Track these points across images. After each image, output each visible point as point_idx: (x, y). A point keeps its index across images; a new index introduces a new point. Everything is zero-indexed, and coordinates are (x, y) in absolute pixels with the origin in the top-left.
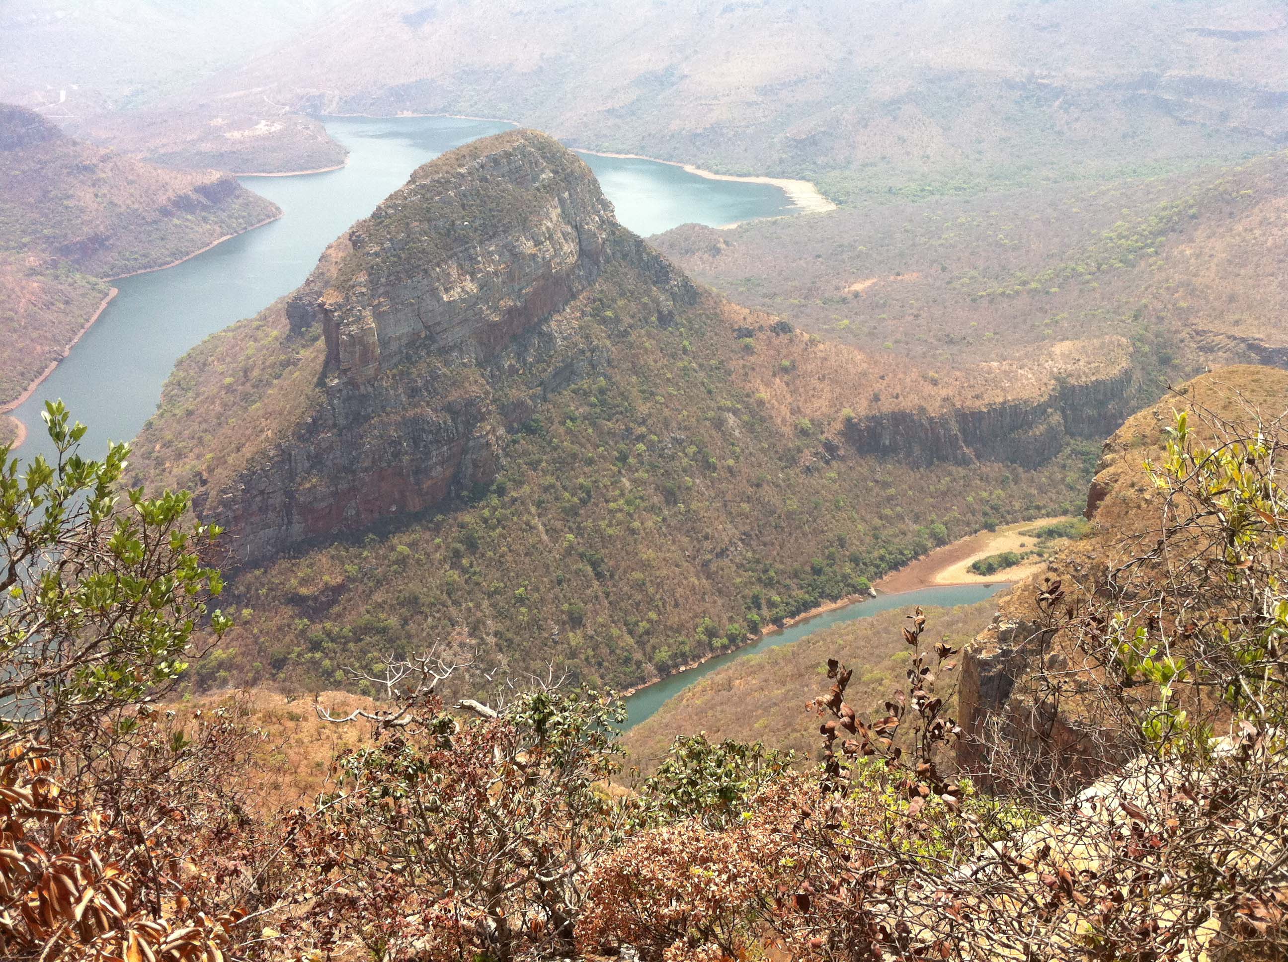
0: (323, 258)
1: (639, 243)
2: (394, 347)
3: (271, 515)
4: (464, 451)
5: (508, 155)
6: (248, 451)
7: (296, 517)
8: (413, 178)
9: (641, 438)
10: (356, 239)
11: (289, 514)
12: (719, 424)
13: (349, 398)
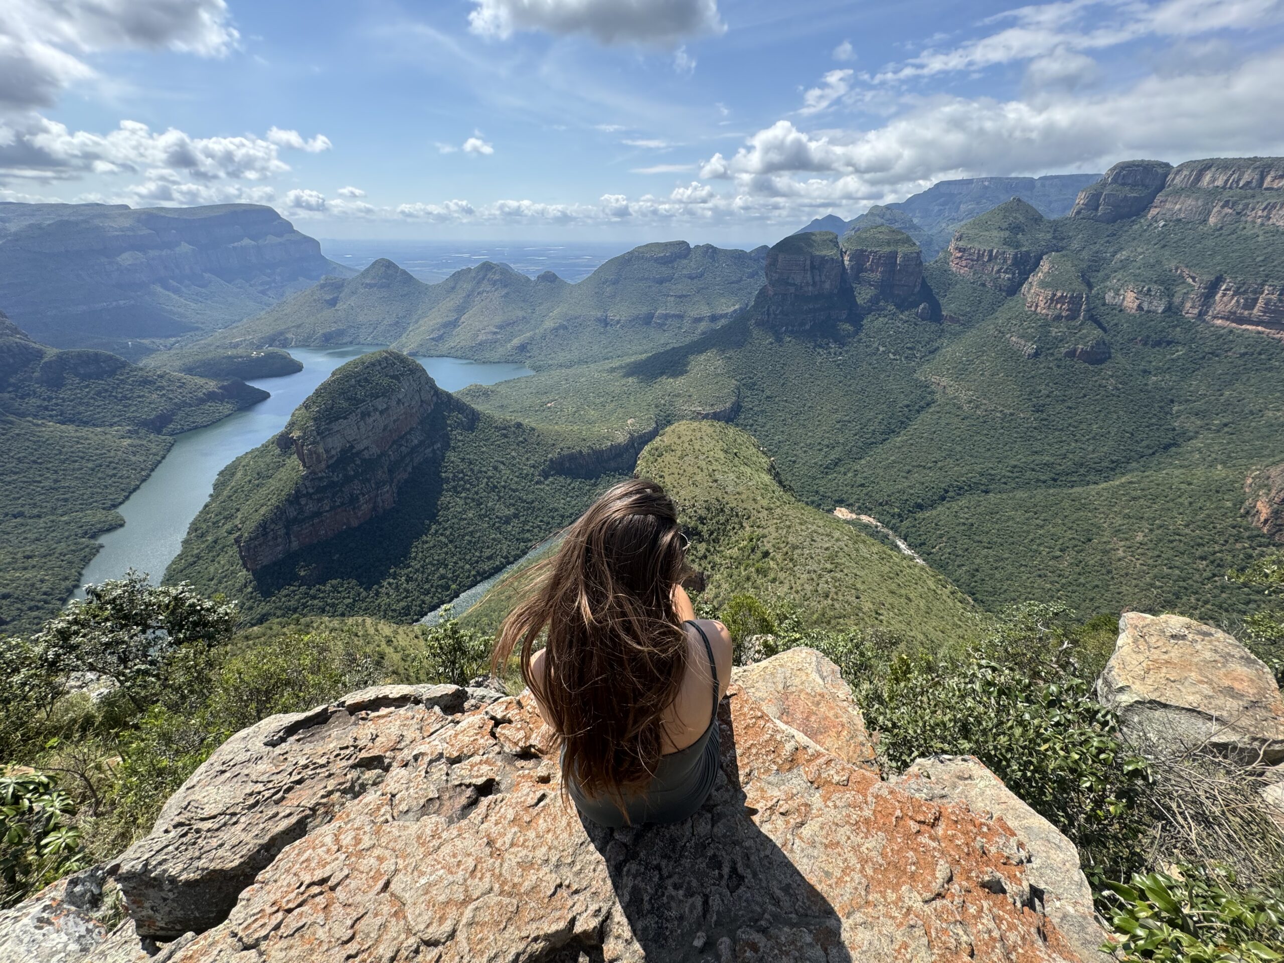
0: (293, 415)
1: (449, 396)
2: (333, 452)
3: (279, 540)
4: (377, 496)
5: (379, 361)
6: (263, 510)
7: (293, 539)
8: (334, 374)
10: (306, 406)
11: (289, 538)
12: (495, 468)
13: (313, 479)
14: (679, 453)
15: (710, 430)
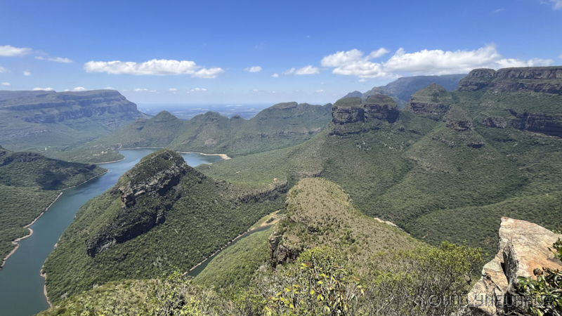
0: (120, 179)
1: (193, 169)
5: (163, 154)
6: (101, 226)
8: (141, 161)
9: (197, 208)
10: (128, 174)
12: (213, 202)
14: (306, 193)
15: (319, 182)
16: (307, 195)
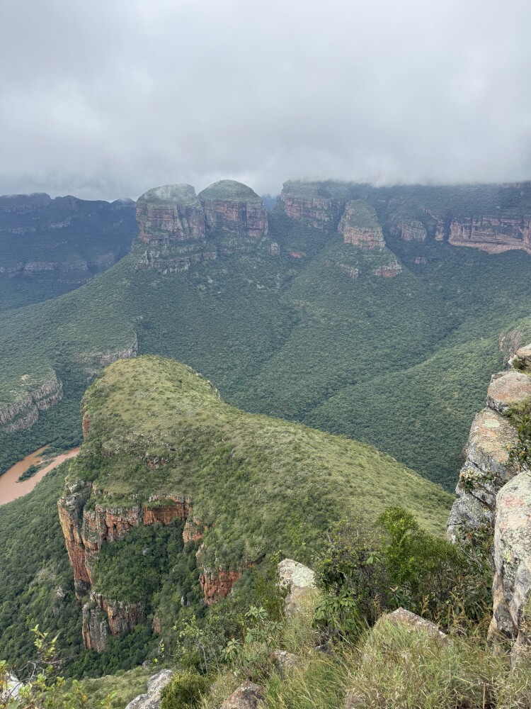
14: (127, 390)
15: (150, 364)
16: (131, 393)
